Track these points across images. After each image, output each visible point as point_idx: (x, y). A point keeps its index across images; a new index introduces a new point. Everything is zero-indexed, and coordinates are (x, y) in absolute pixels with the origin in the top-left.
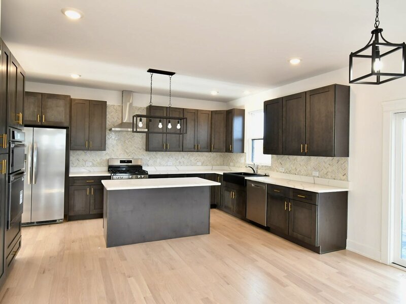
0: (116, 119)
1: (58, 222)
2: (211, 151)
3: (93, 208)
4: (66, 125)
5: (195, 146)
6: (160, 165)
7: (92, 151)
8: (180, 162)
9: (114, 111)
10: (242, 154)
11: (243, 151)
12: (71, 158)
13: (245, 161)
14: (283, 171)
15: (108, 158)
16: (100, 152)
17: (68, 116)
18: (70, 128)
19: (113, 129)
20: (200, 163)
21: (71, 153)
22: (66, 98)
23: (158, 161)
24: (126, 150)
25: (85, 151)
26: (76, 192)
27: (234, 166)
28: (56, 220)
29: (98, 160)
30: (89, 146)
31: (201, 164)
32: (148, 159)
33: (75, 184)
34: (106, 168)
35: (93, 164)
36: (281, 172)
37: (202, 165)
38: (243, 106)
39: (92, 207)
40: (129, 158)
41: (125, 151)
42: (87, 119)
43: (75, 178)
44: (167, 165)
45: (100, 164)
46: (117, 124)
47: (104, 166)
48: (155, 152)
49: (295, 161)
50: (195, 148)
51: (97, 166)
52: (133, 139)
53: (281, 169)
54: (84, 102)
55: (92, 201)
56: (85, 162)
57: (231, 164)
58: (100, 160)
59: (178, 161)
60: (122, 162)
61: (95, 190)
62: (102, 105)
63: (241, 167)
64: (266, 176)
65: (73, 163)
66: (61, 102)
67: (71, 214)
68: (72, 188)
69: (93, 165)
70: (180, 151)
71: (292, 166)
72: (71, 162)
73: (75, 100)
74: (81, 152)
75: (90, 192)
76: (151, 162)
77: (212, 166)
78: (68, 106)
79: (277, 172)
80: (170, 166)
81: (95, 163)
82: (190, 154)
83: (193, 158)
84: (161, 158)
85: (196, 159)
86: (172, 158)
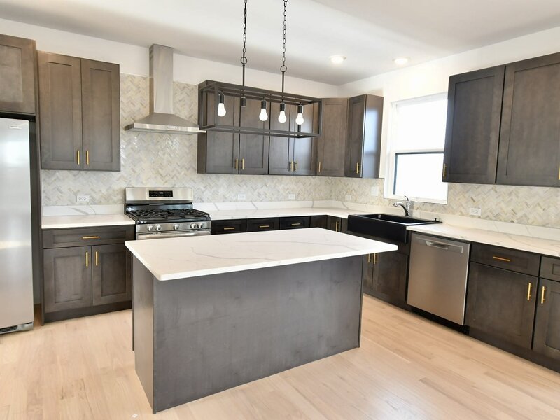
0: (138, 106)
1: (19, 328)
2: (316, 175)
3: (100, 293)
4: (29, 110)
5: (289, 163)
6: (225, 199)
7: (89, 172)
8: (259, 194)
9: (134, 88)
10: (375, 180)
11: (376, 175)
12: (44, 186)
13: (382, 193)
14: (479, 214)
15: (124, 185)
16: (108, 173)
17: (32, 90)
18: (37, 119)
19: (136, 125)
20: (292, 196)
21: (43, 174)
22: (24, 46)
23: (221, 191)
24: (160, 170)
25: (75, 172)
26: (60, 262)
27: (355, 201)
28: (16, 327)
29: (104, 191)
30: (84, 161)
31: (294, 198)
32: (203, 189)
33: (56, 246)
34: (121, 207)
35: (93, 199)
36: (473, 216)
37: (297, 199)
38: (381, 91)
39: (97, 291)
40: (165, 186)
41: (158, 172)
42: (77, 102)
43: (55, 232)
44: (237, 201)
45: (107, 200)
46: (141, 117)
47: (115, 203)
49: (514, 197)
50: (289, 168)
51: (100, 203)
53: (472, 211)
54: (68, 62)
55: (96, 279)
56: (76, 194)
57: (348, 197)
58: (107, 190)
59: (256, 193)
60: (152, 194)
61: (101, 255)
62: (111, 71)
63: (372, 204)
64: (436, 222)
65: (46, 197)
66: (13, 55)
67: (51, 308)
68: (49, 254)
69: (94, 202)
71: (503, 205)
72: (43, 196)
73: (46, 55)
74: (66, 173)
75: (92, 261)
76: (207, 194)
77: (313, 200)
78: (31, 65)
79: (462, 214)
80: (242, 201)
81: (97, 197)
82: (276, 180)
83: (283, 185)
84: (226, 186)
85: (286, 188)
86: (245, 187)
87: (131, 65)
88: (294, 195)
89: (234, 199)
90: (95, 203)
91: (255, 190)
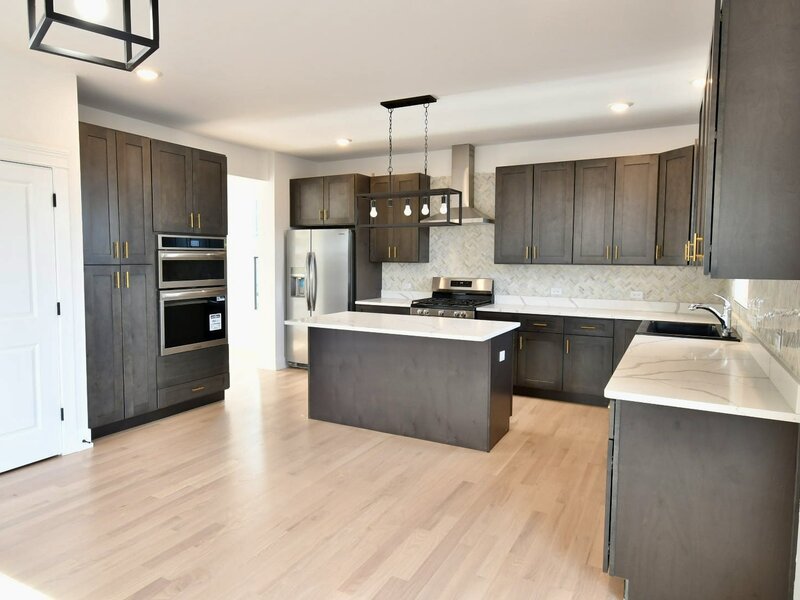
6: (535, 293)
7: (412, 264)
8: (582, 290)
20: (638, 295)
21: (384, 266)
23: (530, 284)
24: (467, 262)
25: (402, 264)
29: (420, 279)
31: (641, 297)
32: (509, 280)
35: (413, 286)
37: (646, 297)
40: (468, 276)
41: (464, 263)
44: (550, 295)
45: (423, 287)
48: (522, 266)
51: (418, 290)
52: (478, 239)
56: (402, 282)
58: (423, 279)
59: (577, 287)
60: (454, 283)
65: (386, 284)
66: (345, 187)
69: (413, 288)
70: (567, 264)
72: (383, 282)
74: (397, 265)
76: (514, 286)
77: (679, 302)
78: (353, 190)
80: (557, 296)
81: (415, 285)
82: (609, 272)
83: (619, 279)
84: (536, 278)
85: (627, 282)
86: (561, 280)
87: (441, 171)
88: (642, 293)
89: (547, 293)
90: (414, 290)
91: (575, 284)
